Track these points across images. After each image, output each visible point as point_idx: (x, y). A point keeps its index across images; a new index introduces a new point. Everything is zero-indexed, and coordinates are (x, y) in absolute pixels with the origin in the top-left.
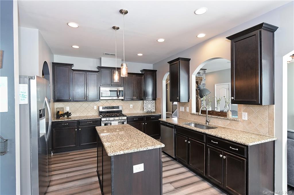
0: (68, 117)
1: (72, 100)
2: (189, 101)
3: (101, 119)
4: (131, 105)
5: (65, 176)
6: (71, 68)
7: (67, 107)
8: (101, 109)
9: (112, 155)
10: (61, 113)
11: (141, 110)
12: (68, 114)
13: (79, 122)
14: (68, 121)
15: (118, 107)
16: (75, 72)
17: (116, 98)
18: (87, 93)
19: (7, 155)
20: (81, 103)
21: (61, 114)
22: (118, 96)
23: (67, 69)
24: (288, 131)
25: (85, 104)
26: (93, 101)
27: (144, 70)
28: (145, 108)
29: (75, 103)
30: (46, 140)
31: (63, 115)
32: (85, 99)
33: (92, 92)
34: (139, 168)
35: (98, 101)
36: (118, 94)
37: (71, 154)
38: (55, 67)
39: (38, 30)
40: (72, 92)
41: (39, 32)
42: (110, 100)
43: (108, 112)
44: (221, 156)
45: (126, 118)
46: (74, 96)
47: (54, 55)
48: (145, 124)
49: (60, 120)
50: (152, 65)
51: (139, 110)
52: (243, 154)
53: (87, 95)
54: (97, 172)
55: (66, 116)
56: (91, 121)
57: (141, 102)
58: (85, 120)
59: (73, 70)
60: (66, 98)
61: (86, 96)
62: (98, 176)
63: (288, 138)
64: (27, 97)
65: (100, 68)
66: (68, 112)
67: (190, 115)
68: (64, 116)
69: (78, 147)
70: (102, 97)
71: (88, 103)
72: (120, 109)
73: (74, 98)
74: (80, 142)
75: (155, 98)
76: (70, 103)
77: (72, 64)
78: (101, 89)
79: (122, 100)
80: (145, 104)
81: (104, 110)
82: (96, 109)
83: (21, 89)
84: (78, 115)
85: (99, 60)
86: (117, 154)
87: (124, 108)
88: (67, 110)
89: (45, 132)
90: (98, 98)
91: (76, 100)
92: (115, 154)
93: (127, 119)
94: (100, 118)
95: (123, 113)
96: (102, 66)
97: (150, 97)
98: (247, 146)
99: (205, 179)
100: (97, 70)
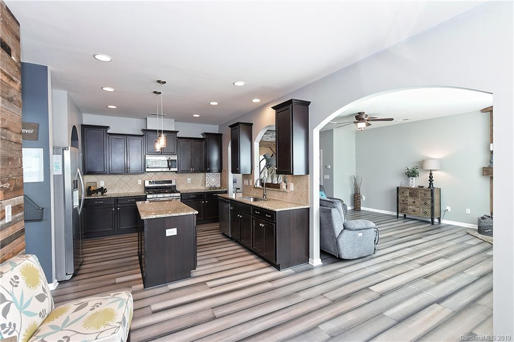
0: (102, 194)
1: (108, 172)
2: (251, 173)
3: (146, 196)
4: (189, 179)
5: (101, 257)
6: (106, 131)
7: (101, 182)
8: (147, 184)
9: (145, 218)
10: (92, 189)
11: (202, 185)
12: (103, 190)
13: (117, 200)
14: (102, 198)
15: (170, 182)
16: (111, 137)
17: (168, 170)
18: (128, 163)
19: (43, 223)
20: (120, 176)
21: (94, 190)
22: (169, 167)
23: (101, 132)
24: (320, 200)
25: (126, 178)
26: (136, 173)
27: (206, 134)
28: (207, 183)
29: (112, 176)
30: (79, 213)
31: (96, 191)
32: (126, 171)
33: (134, 162)
34: (171, 232)
35: (143, 173)
36: (170, 164)
37: (106, 239)
38: (85, 129)
39: (66, 92)
40: (108, 162)
41: (68, 94)
42: (159, 173)
43: (156, 188)
44: (261, 225)
45: (179, 194)
46: (111, 168)
47: (83, 114)
48: (205, 202)
49: (92, 198)
50: (218, 126)
51: (200, 185)
52: (273, 220)
53: (128, 166)
54: (138, 252)
55: (100, 193)
56: (133, 199)
57: (202, 175)
58: (125, 197)
59: (109, 134)
60: (100, 170)
61: (126, 168)
62: (139, 255)
63: (320, 205)
64: (61, 168)
65: (146, 131)
66: (102, 188)
67: (253, 189)
68: (97, 193)
69: (117, 231)
70: (148, 168)
71: (129, 176)
72: (173, 184)
73: (110, 170)
74: (119, 226)
75: (220, 171)
76: (104, 177)
77: (108, 127)
78: (147, 158)
79: (176, 172)
80: (207, 177)
81: (151, 185)
82: (141, 183)
83: (55, 160)
84: (116, 192)
85: (144, 121)
86: (150, 218)
87: (179, 182)
88: (101, 185)
89: (78, 205)
90: (143, 170)
91: (113, 172)
92: (148, 218)
93: (181, 196)
94: (146, 194)
95: (178, 189)
96: (148, 128)
97: (215, 167)
98: (275, 212)
99: (253, 252)
100: (141, 133)
